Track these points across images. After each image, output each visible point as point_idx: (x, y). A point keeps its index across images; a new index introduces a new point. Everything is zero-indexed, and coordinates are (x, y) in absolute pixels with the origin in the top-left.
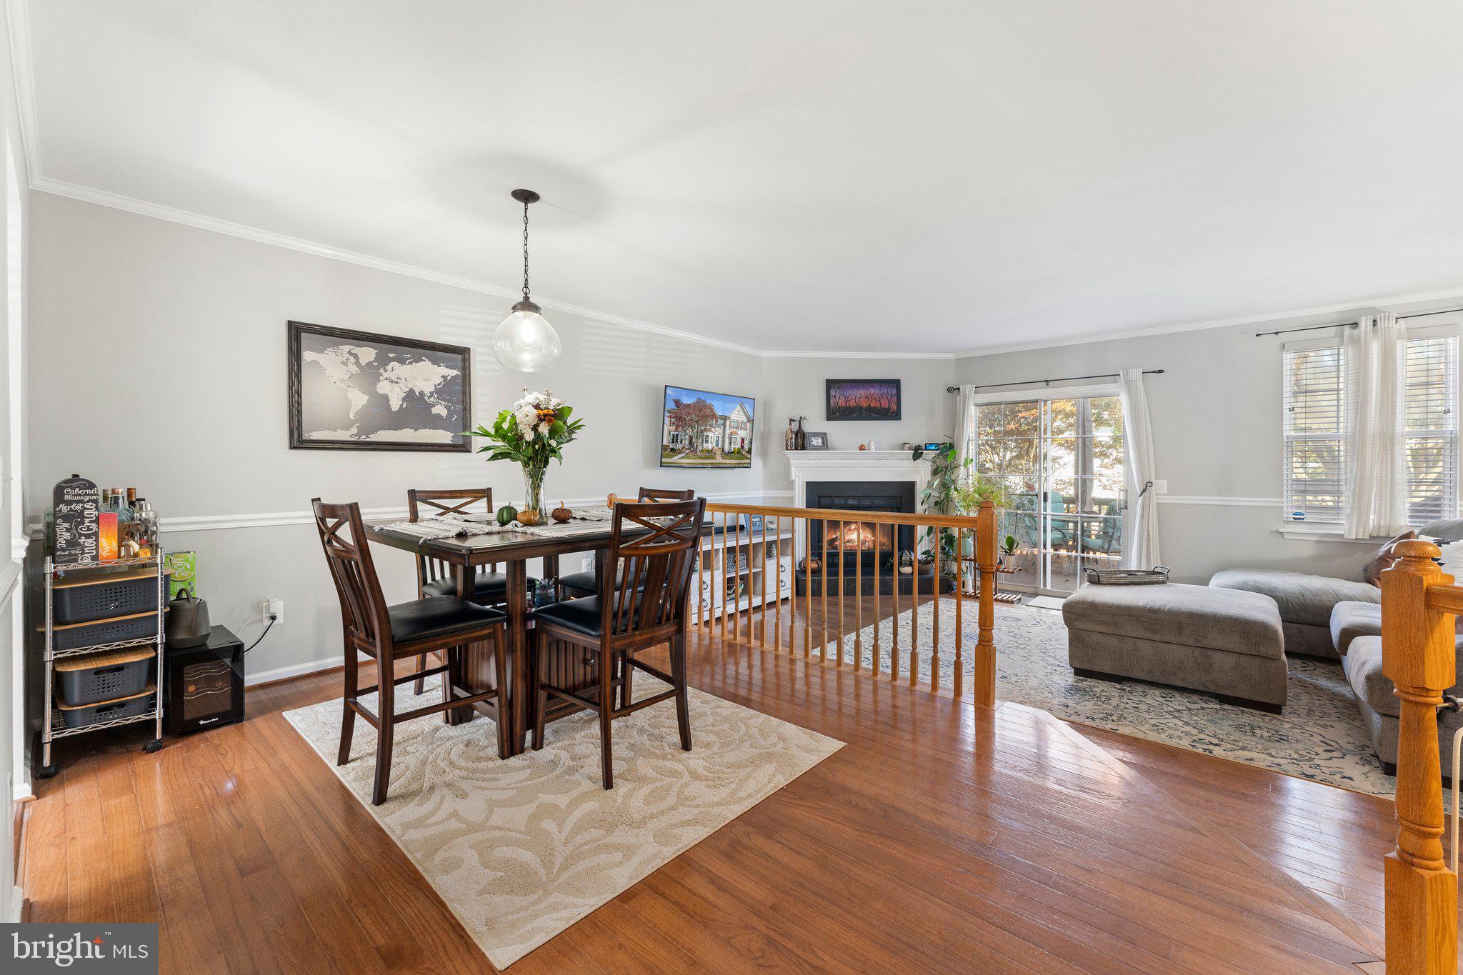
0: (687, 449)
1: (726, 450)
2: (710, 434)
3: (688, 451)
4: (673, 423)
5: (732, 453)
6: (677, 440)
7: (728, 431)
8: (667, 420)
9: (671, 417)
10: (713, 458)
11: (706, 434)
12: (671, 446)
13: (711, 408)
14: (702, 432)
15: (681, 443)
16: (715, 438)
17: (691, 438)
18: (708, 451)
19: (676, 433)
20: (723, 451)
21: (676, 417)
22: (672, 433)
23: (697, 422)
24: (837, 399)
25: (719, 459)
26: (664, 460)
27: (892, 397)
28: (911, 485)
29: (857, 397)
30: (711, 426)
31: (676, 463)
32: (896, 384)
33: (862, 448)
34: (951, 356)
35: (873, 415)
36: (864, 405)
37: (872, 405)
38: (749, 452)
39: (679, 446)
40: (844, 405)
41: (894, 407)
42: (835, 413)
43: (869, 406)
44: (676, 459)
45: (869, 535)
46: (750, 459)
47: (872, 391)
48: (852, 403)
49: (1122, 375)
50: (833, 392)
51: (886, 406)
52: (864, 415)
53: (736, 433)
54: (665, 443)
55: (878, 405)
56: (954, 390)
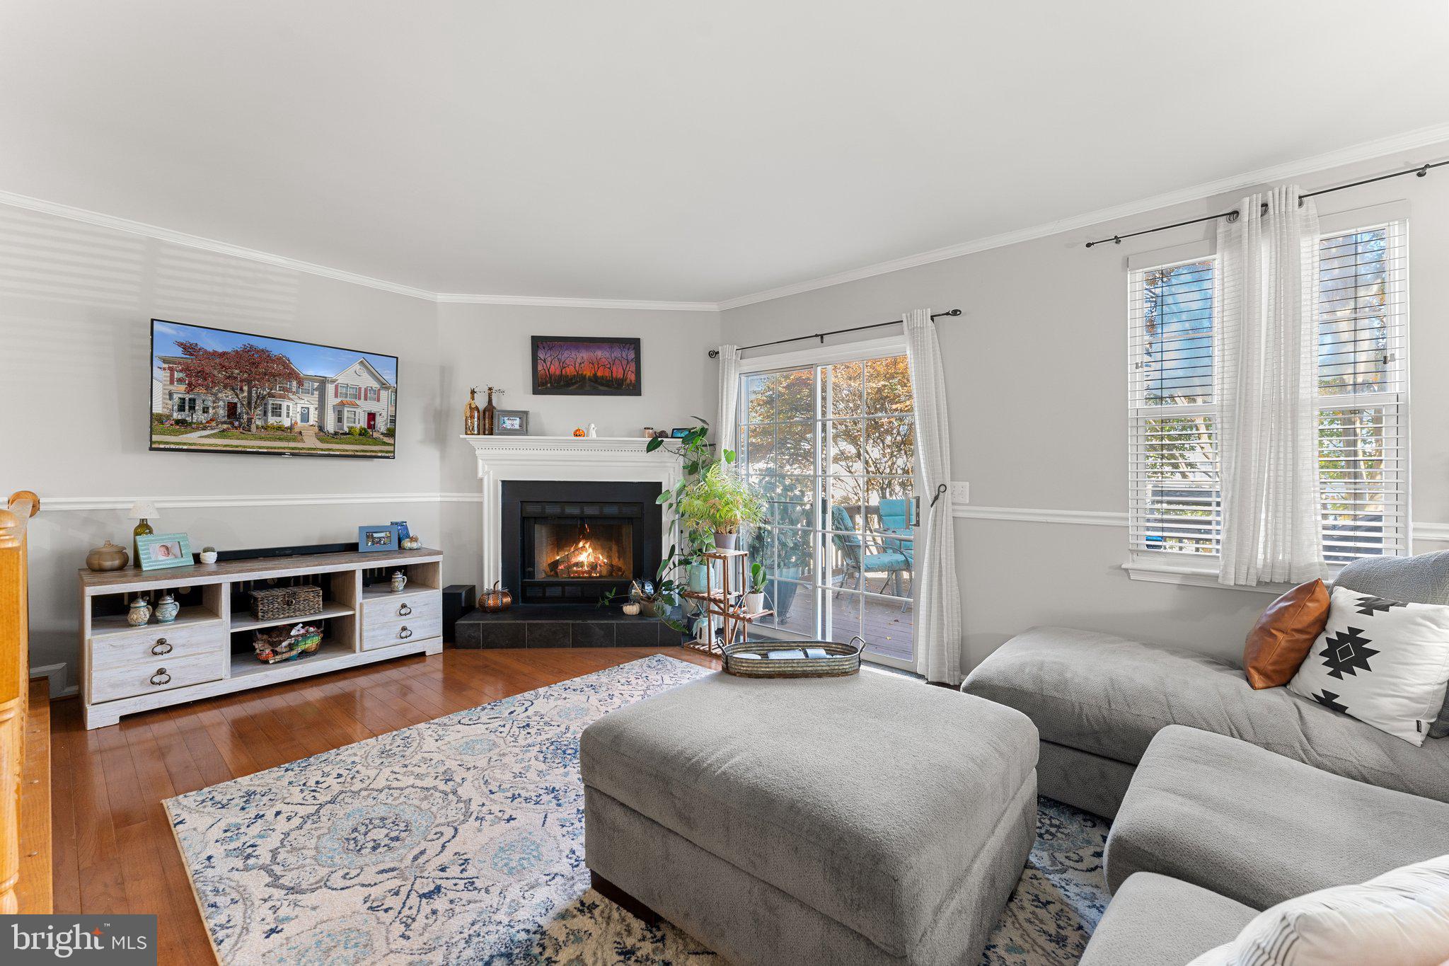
0: (225, 423)
1: (331, 426)
2: (284, 405)
3: (225, 426)
4: (180, 381)
5: (345, 434)
6: (192, 408)
7: (331, 401)
8: (161, 375)
9: (171, 370)
10: (294, 440)
11: (271, 401)
12: (176, 416)
13: (283, 362)
14: (262, 398)
15: (205, 410)
16: (299, 409)
17: (232, 409)
18: (280, 428)
19: (187, 397)
20: (321, 428)
21: (187, 369)
22: (176, 397)
23: (249, 382)
24: (548, 364)
25: (311, 442)
26: (155, 438)
27: (628, 362)
28: (656, 488)
29: (578, 361)
30: (289, 390)
31: (195, 444)
32: (634, 344)
33: (577, 434)
34: (713, 307)
35: (601, 388)
36: (588, 374)
37: (599, 374)
38: (391, 433)
39: (199, 416)
40: (558, 373)
41: (632, 377)
42: (545, 384)
43: (595, 375)
44: (193, 437)
45: (601, 557)
46: (394, 445)
47: (599, 354)
48: (570, 371)
49: (905, 320)
50: (541, 355)
51: (620, 375)
52: (587, 388)
53: (357, 406)
54: (158, 409)
55: (607, 373)
56: (714, 354)
